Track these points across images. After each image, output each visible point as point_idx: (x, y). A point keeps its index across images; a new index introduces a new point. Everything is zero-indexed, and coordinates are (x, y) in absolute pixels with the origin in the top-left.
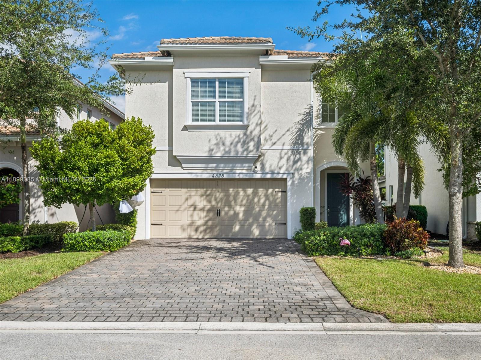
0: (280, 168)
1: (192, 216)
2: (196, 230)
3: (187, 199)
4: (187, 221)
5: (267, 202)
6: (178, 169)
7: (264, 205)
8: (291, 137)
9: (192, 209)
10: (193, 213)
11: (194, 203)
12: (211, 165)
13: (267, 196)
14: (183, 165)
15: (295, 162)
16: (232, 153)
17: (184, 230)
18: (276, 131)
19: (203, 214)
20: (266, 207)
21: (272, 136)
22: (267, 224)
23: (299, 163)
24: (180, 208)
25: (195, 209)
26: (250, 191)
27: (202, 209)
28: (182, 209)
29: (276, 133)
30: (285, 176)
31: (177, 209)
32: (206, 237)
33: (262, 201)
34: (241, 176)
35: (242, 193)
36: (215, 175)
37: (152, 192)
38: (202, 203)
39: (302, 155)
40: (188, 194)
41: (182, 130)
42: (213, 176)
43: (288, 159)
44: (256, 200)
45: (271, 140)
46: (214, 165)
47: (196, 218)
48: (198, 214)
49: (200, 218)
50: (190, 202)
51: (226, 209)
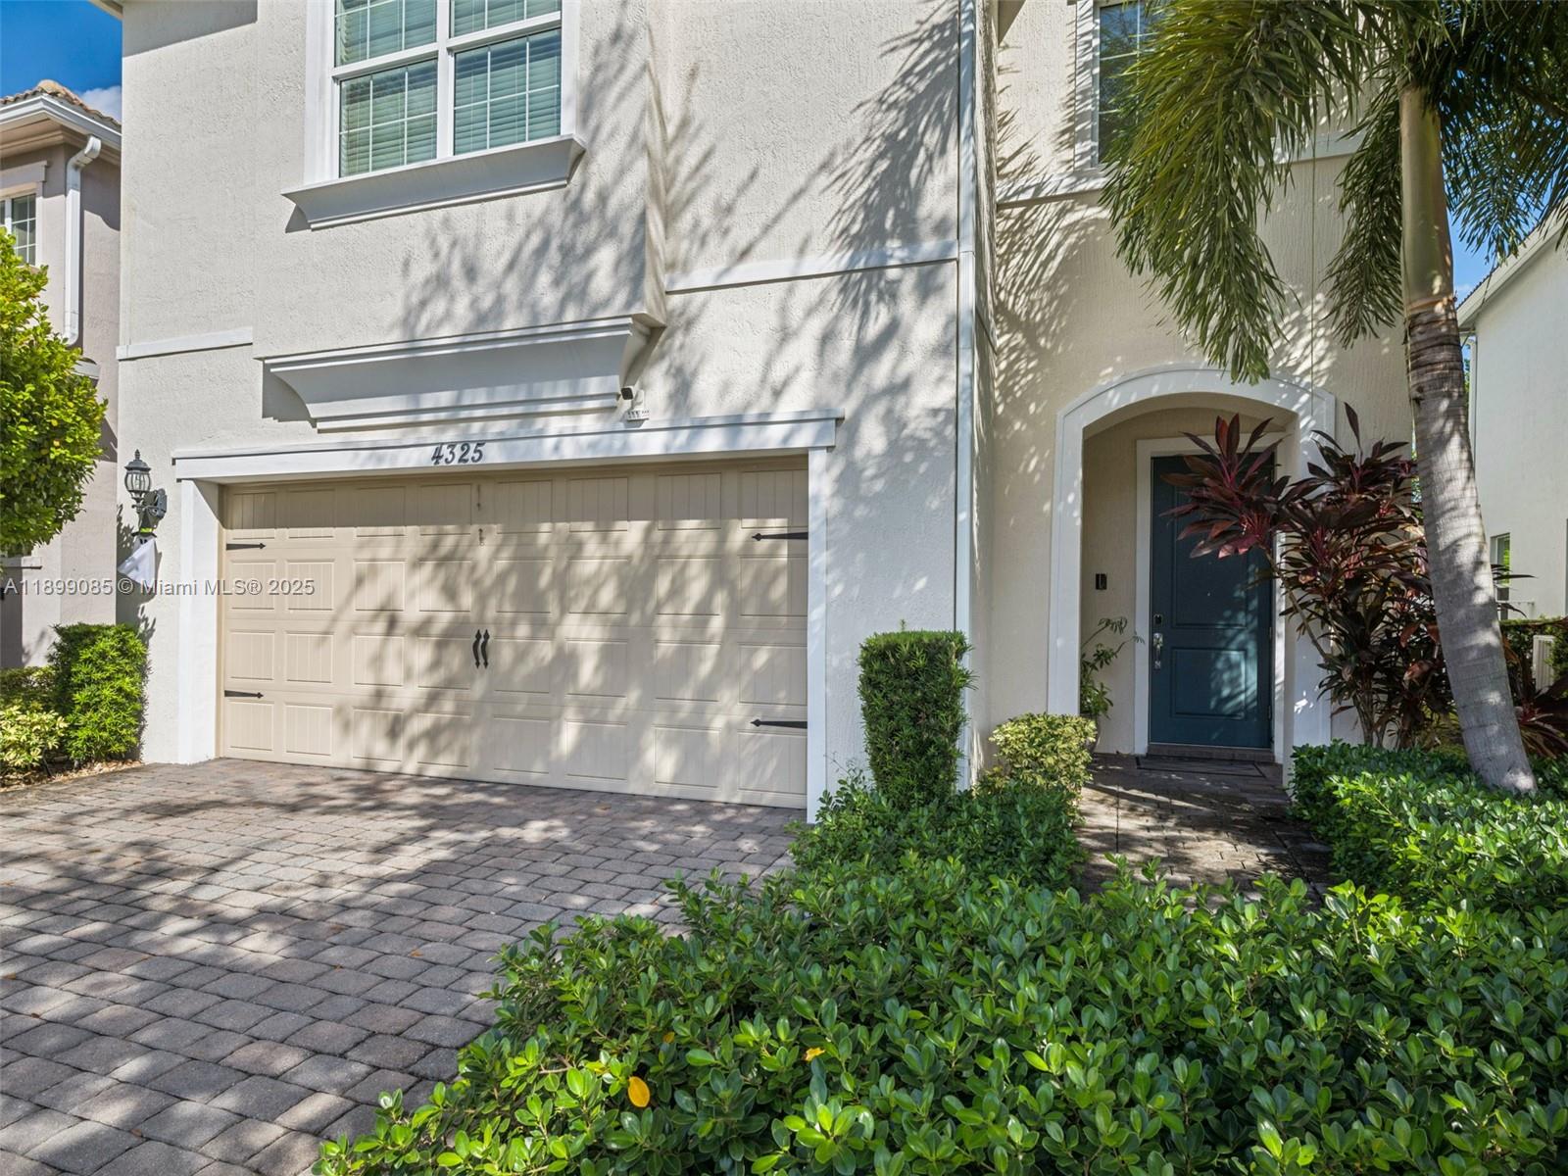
0: (777, 394)
1: (377, 661)
2: (394, 731)
3: (360, 581)
4: (357, 686)
5: (720, 599)
6: (298, 433)
7: (703, 612)
8: (833, 201)
9: (380, 626)
10: (384, 645)
11: (390, 597)
12: (429, 400)
13: (718, 561)
14: (315, 410)
15: (866, 354)
16: (513, 322)
17: (347, 727)
18: (753, 176)
19: (422, 655)
20: (717, 624)
21: (729, 210)
22: (718, 723)
23: (888, 358)
24: (335, 620)
25: (392, 624)
26: (631, 534)
27: (420, 630)
28: (342, 627)
29: (756, 186)
30: (803, 439)
31: (322, 626)
32: (433, 771)
33: (696, 590)
34: (569, 451)
35: (592, 546)
36: (445, 451)
37: (230, 547)
38: (421, 599)
39: (907, 305)
40: (367, 554)
41: (289, 230)
42: (437, 457)
43: (827, 338)
44: (663, 585)
45: (726, 232)
46: (445, 398)
47: (392, 673)
48: (400, 655)
49: (408, 675)
50: (371, 596)
51: (523, 630)
